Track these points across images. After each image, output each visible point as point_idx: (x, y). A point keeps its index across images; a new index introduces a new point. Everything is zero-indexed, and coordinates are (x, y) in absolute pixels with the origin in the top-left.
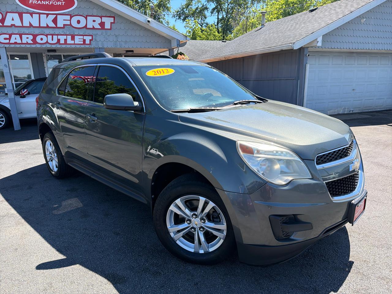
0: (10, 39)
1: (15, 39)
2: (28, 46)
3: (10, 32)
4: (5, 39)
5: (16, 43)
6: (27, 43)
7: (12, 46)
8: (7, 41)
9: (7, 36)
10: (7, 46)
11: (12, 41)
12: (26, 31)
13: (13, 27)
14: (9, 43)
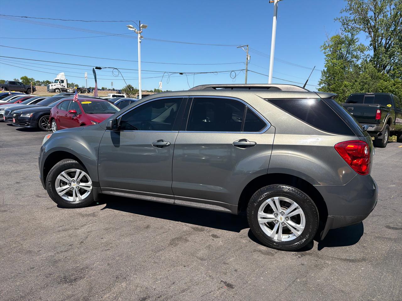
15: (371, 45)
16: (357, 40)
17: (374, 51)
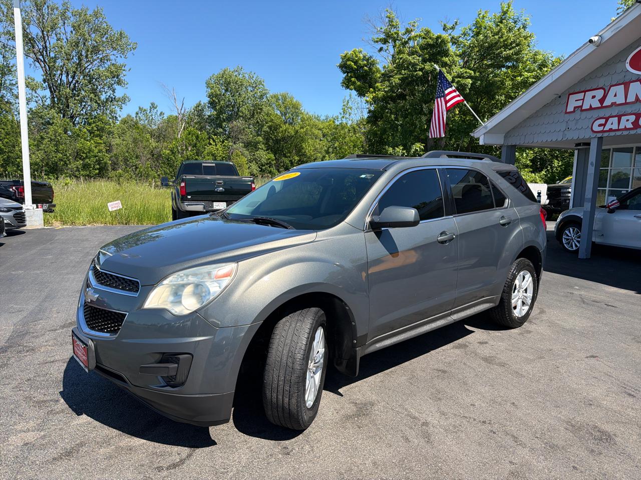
0: (604, 125)
1: (613, 124)
2: (625, 133)
3: (607, 116)
4: (600, 125)
5: (611, 130)
6: (626, 129)
7: (606, 134)
8: (601, 128)
9: (603, 121)
10: (599, 135)
11: (607, 128)
12: (628, 109)
13: (614, 106)
14: (603, 131)
15: (44, 81)
16: (14, 68)
17: (51, 92)
